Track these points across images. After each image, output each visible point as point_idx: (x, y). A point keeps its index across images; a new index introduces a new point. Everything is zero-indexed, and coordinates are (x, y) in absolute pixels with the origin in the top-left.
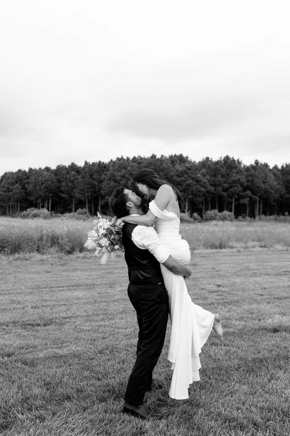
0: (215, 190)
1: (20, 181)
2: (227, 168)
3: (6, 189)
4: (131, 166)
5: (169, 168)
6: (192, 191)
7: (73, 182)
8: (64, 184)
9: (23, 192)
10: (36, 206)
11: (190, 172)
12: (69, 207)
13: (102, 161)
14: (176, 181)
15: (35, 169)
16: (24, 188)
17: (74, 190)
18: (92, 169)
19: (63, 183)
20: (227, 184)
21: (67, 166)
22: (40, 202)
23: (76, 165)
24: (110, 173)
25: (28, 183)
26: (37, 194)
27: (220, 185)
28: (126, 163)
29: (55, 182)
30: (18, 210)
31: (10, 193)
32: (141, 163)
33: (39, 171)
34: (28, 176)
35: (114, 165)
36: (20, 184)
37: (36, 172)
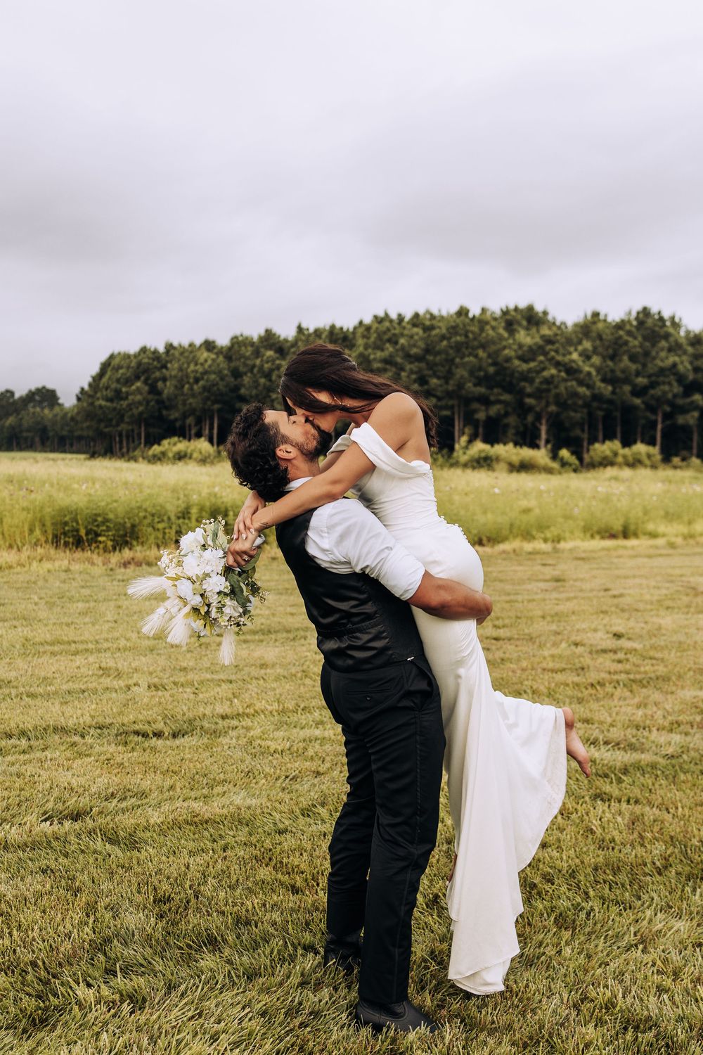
0: (613, 392)
1: (146, 375)
2: (645, 338)
3: (112, 393)
4: (407, 335)
5: (501, 338)
6: (557, 396)
7: (268, 376)
8: (247, 380)
9: (152, 400)
10: (183, 434)
11: (551, 350)
13: (338, 325)
14: (518, 372)
15: (180, 345)
16: (154, 390)
17: (271, 394)
19: (245, 378)
20: (643, 377)
21: (256, 338)
22: (193, 424)
23: (275, 334)
24: (357, 352)
25: (164, 379)
26: (184, 404)
27: (627, 380)
28: (395, 329)
29: (227, 375)
30: (140, 443)
31: (122, 402)
32: (432, 328)
33: (190, 349)
34: (164, 362)
35: (365, 333)
36: (146, 382)
37: (182, 354)
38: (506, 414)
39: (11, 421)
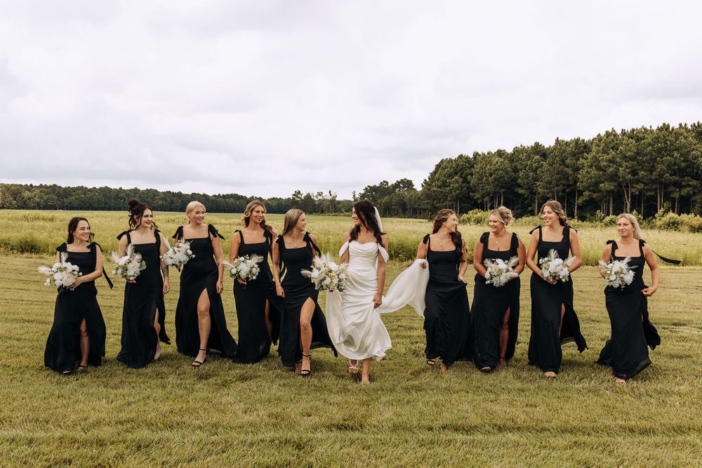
1: (461, 172)
3: (441, 183)
4: (625, 144)
5: (691, 144)
7: (535, 171)
8: (521, 174)
9: (464, 187)
10: (482, 207)
12: (530, 209)
13: (582, 138)
15: (482, 154)
16: (465, 181)
17: (536, 182)
18: (565, 150)
21: (529, 148)
22: (488, 201)
23: (541, 145)
24: (592, 155)
26: (483, 189)
28: (618, 140)
29: (510, 171)
31: (447, 188)
32: (643, 138)
33: (488, 156)
34: (472, 163)
36: (461, 176)
37: (483, 158)
38: (694, 194)
39: (386, 199)
